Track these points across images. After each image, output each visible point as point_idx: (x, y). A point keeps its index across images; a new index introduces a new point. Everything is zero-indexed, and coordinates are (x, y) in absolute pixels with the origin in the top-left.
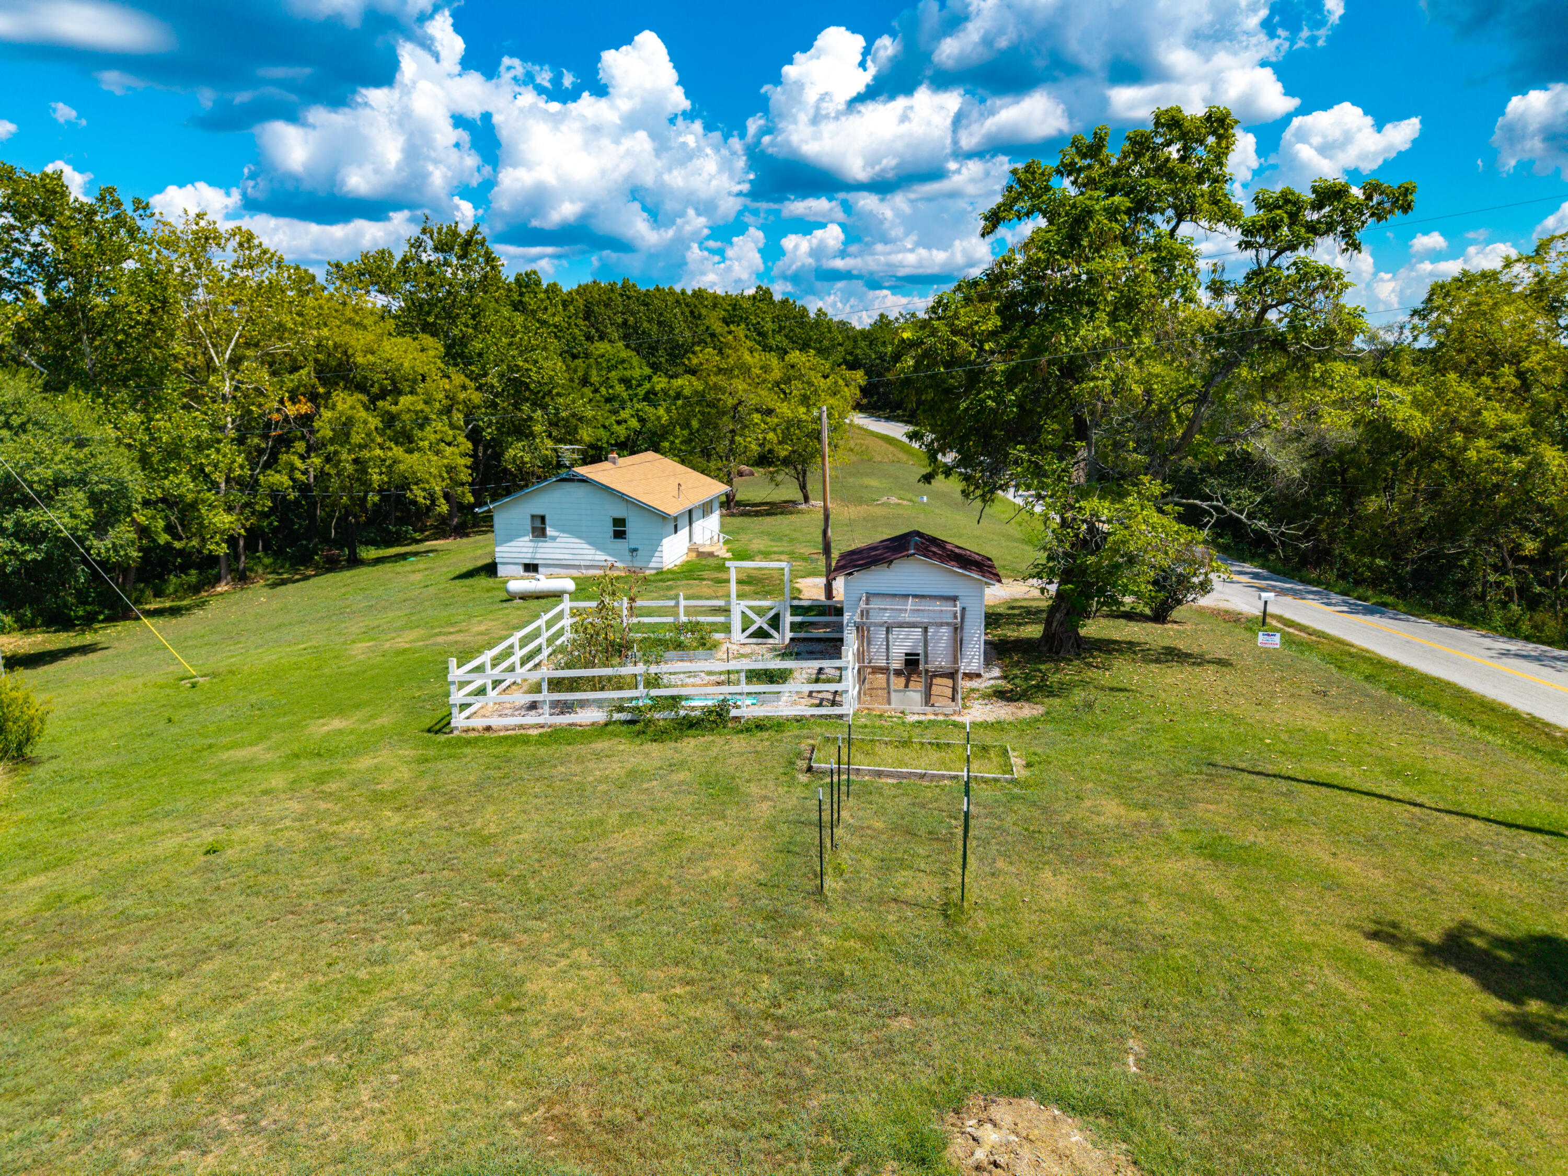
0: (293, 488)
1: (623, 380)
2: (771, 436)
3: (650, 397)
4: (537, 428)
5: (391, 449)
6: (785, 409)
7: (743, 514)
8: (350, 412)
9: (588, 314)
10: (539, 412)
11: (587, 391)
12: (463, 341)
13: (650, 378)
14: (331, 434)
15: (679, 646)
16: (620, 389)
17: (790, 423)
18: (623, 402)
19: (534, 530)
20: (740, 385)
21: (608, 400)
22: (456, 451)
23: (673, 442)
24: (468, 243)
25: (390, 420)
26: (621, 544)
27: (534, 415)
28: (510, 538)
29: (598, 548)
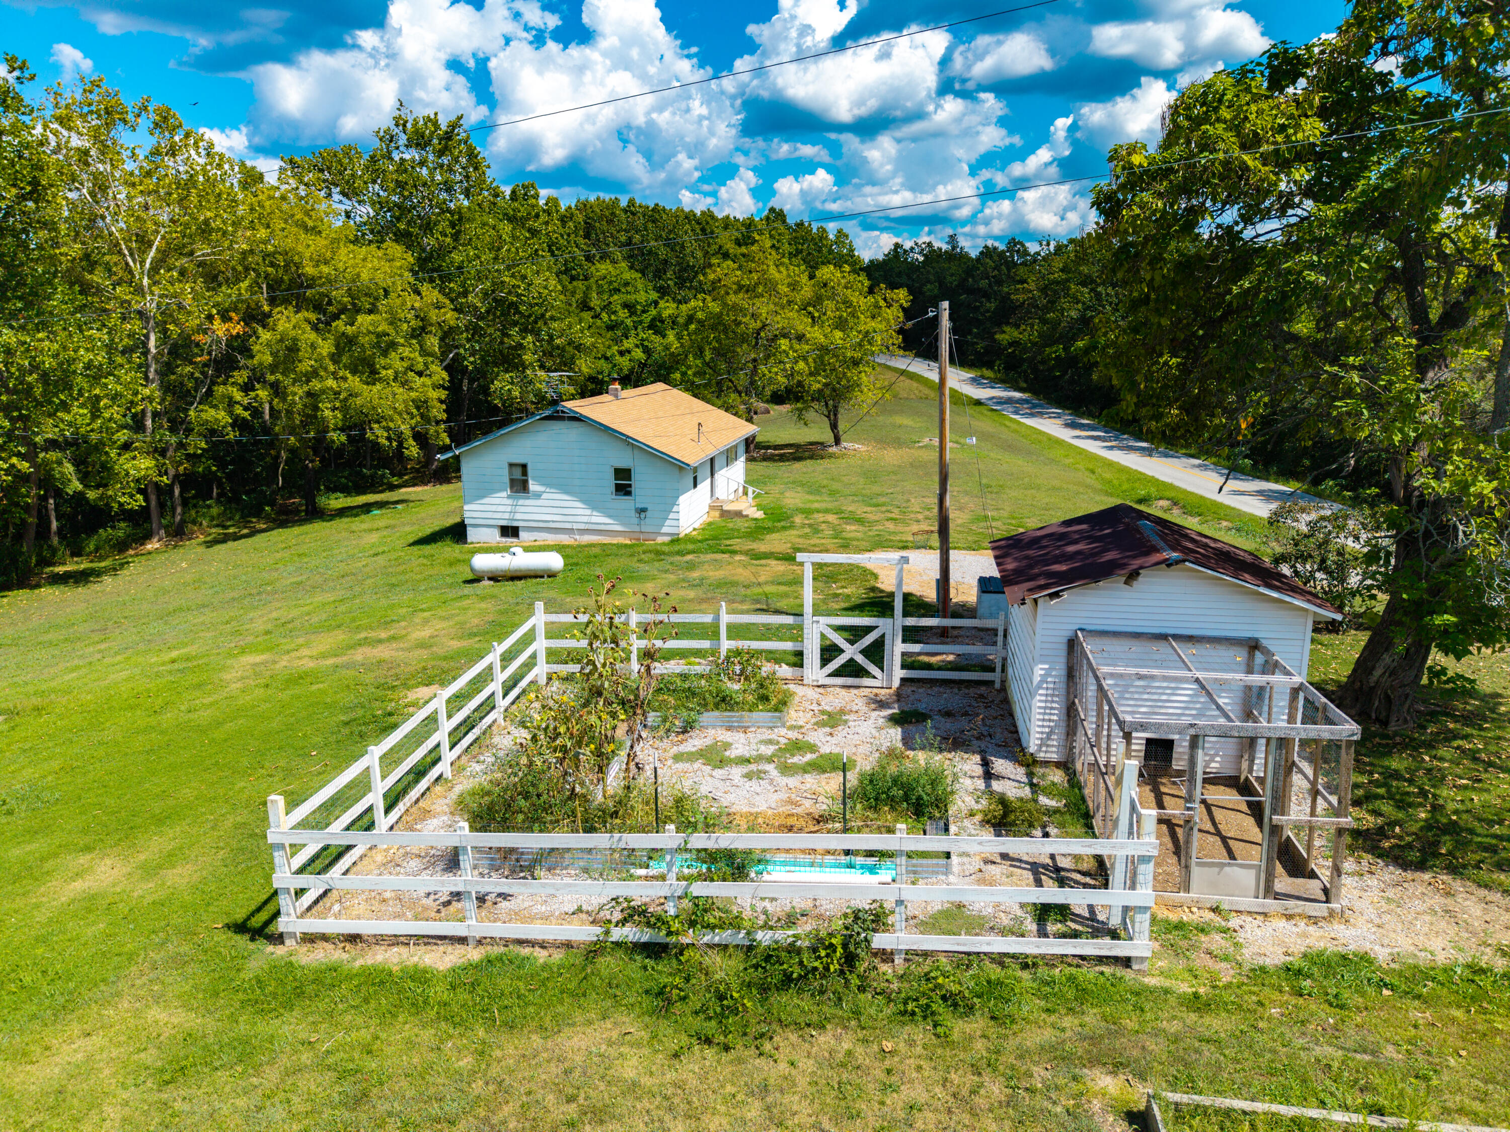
0: (233, 425)
1: (626, 306)
2: (801, 365)
3: (657, 326)
4: (528, 357)
5: (345, 379)
6: (816, 334)
7: (766, 459)
8: (293, 333)
9: (588, 230)
10: (530, 338)
11: (587, 315)
12: (442, 252)
13: (656, 303)
14: (270, 359)
15: (724, 701)
16: (623, 314)
17: (824, 350)
18: (627, 329)
19: (513, 482)
20: (763, 307)
21: (610, 328)
22: (428, 381)
23: (684, 374)
24: (448, 136)
25: (346, 343)
26: (625, 502)
27: (525, 343)
28: (483, 492)
29: (593, 508)
